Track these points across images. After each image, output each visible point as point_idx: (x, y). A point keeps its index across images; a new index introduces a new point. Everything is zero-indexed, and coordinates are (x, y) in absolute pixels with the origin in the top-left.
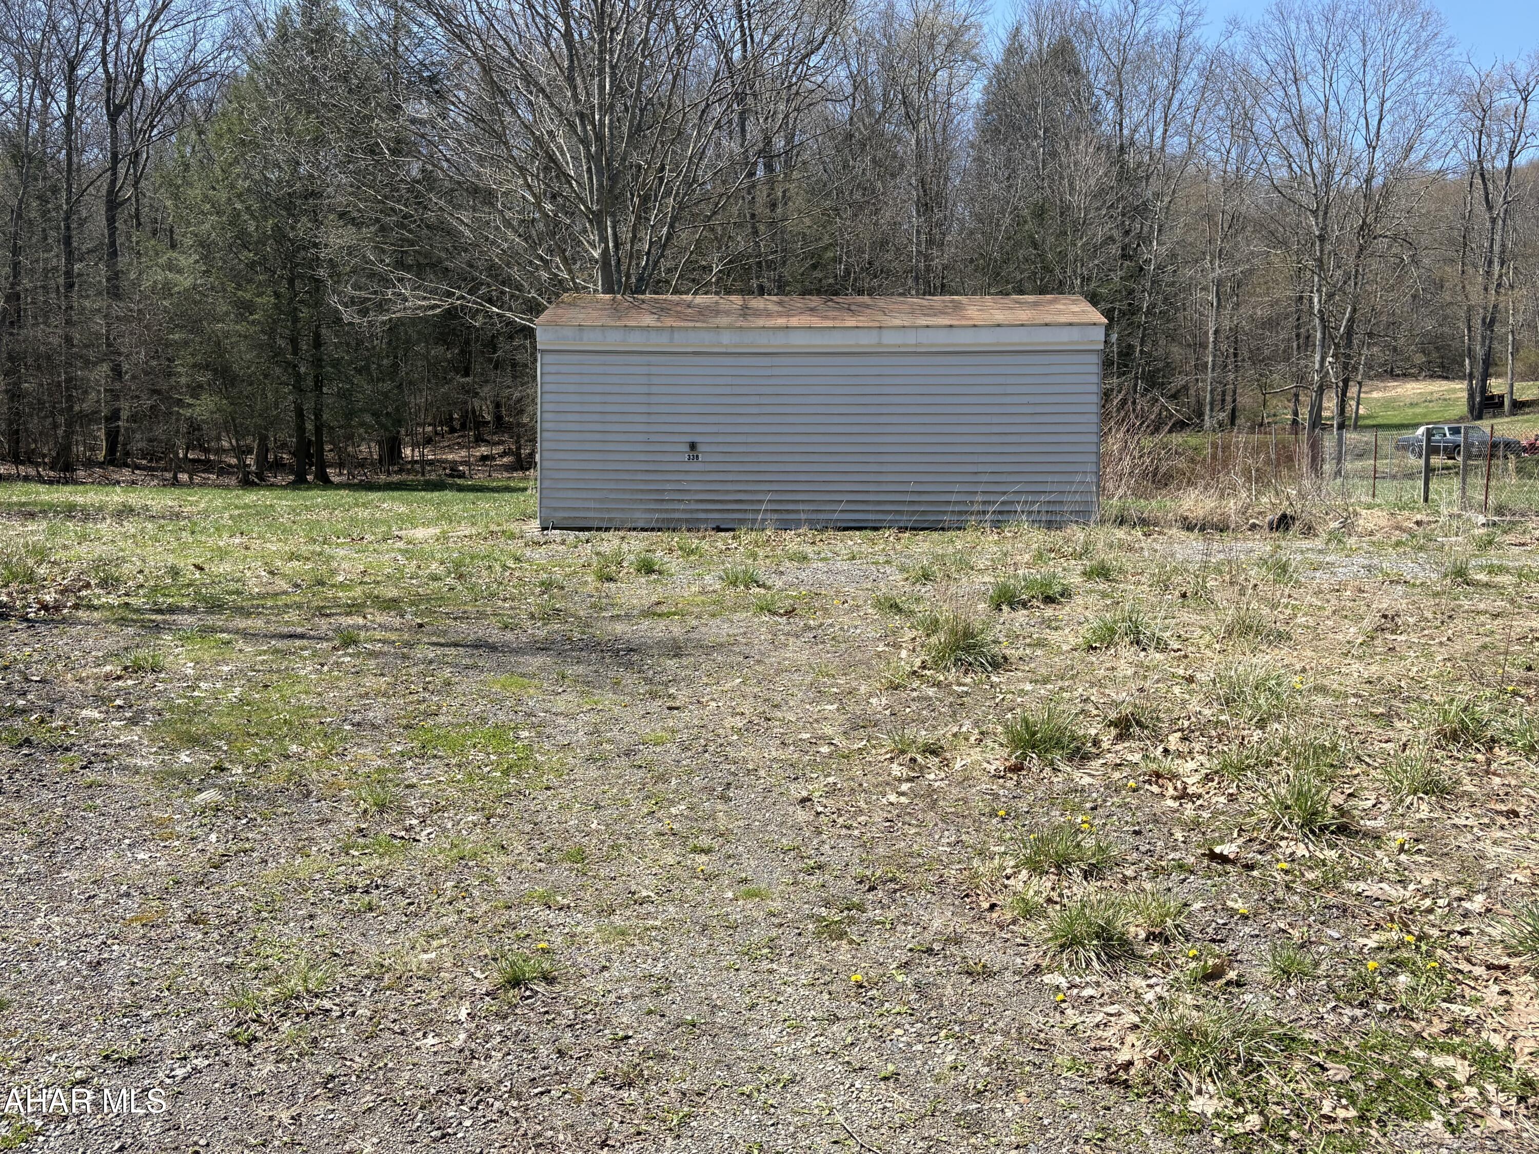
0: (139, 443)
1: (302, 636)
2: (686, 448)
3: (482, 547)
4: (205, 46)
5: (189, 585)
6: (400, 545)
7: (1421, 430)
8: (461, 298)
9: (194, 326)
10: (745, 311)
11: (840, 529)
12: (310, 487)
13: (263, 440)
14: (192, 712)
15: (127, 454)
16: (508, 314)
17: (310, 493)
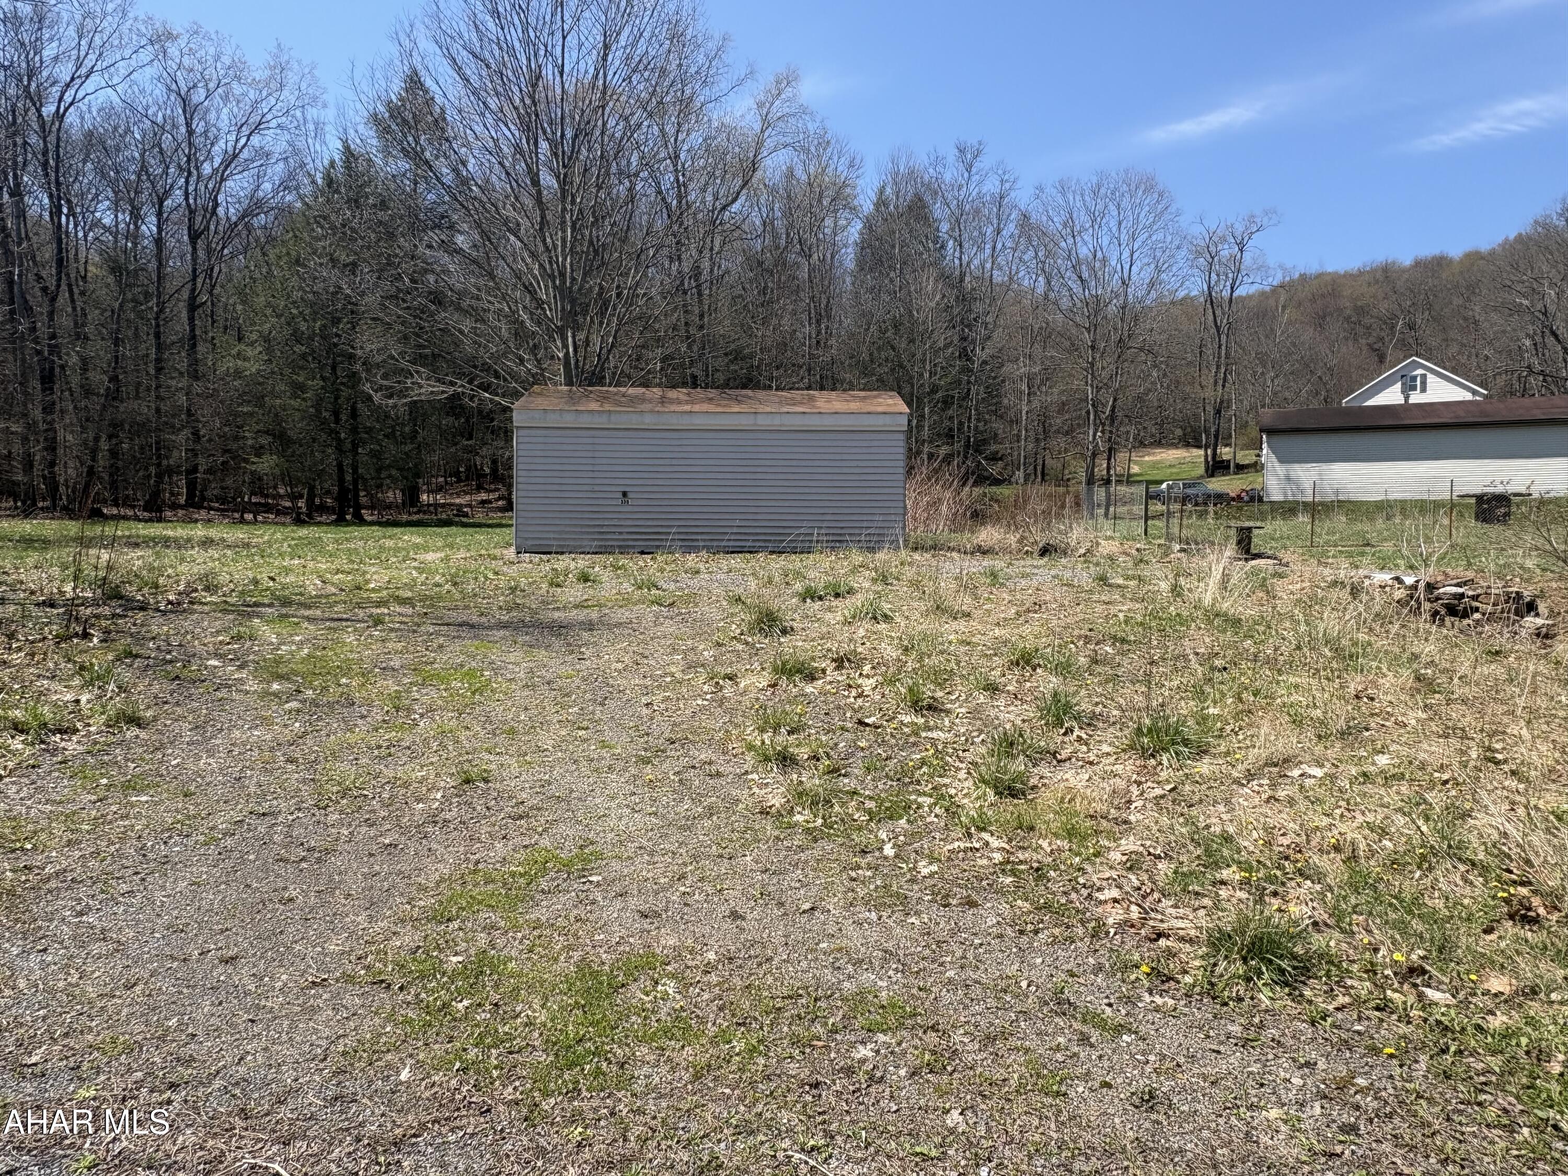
0: (214, 490)
1: (347, 620)
2: (620, 495)
3: (473, 565)
4: (267, 186)
5: (266, 590)
6: (415, 564)
7: (1164, 486)
8: (461, 386)
9: (259, 401)
10: (663, 400)
11: (728, 553)
12: (348, 524)
13: (312, 489)
14: (278, 661)
15: (203, 498)
16: (497, 398)
17: (350, 529)
